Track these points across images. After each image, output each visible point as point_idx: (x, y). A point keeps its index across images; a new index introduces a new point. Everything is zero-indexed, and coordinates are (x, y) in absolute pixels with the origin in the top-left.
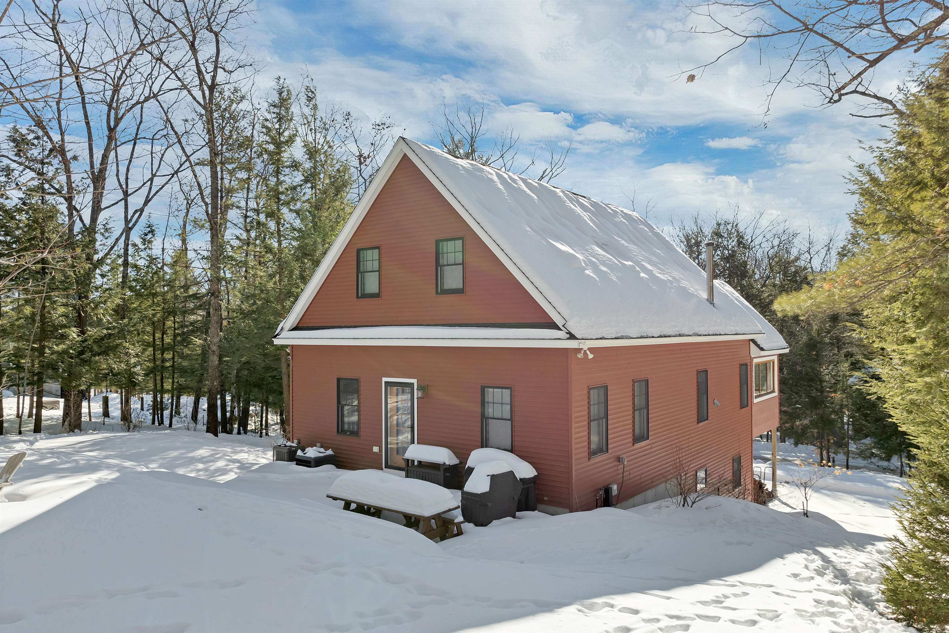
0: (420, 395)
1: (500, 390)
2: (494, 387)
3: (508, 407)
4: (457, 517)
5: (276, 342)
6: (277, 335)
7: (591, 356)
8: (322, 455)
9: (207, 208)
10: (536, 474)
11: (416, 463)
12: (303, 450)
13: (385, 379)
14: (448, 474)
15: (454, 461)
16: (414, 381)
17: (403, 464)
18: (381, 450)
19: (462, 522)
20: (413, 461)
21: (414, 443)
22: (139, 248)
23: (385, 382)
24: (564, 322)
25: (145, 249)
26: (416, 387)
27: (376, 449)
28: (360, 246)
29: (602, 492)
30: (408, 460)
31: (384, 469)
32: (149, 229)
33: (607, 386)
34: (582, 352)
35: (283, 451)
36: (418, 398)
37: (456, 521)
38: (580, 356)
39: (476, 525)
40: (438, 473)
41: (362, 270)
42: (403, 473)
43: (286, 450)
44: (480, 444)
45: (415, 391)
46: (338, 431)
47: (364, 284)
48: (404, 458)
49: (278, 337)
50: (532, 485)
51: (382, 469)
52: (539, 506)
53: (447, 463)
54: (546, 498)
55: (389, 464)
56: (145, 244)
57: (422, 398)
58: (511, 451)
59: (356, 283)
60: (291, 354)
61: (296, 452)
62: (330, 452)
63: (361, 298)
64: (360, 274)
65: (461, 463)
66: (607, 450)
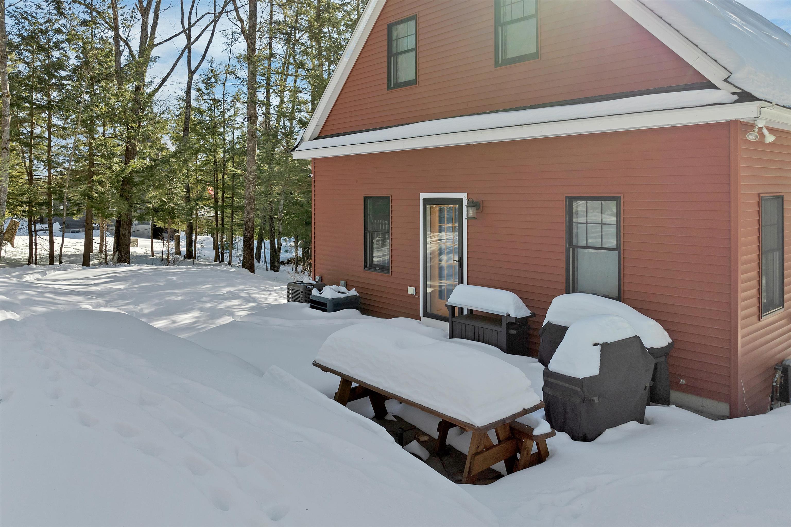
0: (471, 214)
1: (599, 202)
2: (587, 198)
3: (614, 230)
4: (538, 424)
5: (296, 155)
6: (297, 146)
7: (770, 138)
8: (342, 296)
9: (242, 25)
10: (670, 341)
11: (465, 313)
12: (320, 289)
13: (423, 196)
14: (513, 332)
15: (524, 312)
16: (463, 195)
17: (446, 312)
18: (417, 292)
19: (549, 435)
20: (461, 309)
21: (462, 283)
22: (203, 93)
23: (425, 200)
24: (725, 74)
25: (209, 93)
26: (465, 202)
27: (411, 290)
28: (392, 20)
29: (778, 375)
30: (453, 308)
31: (423, 318)
32: (212, 74)
33: (782, 197)
34: (756, 130)
35: (298, 289)
36: (468, 219)
37: (536, 432)
38: (751, 137)
39: (574, 438)
40: (498, 328)
41: (394, 51)
42: (446, 325)
43: (300, 289)
44: (563, 287)
45: (465, 208)
46: (365, 266)
47: (397, 70)
48: (447, 304)
49: (296, 149)
50: (663, 359)
51: (420, 319)
52: (675, 395)
53: (513, 315)
54: (683, 381)
55: (429, 311)
56: (208, 89)
57: (474, 218)
58: (619, 298)
59: (386, 70)
60: (313, 172)
61: (311, 290)
62: (353, 292)
63: (393, 88)
64: (392, 58)
65: (533, 315)
66: (782, 304)
